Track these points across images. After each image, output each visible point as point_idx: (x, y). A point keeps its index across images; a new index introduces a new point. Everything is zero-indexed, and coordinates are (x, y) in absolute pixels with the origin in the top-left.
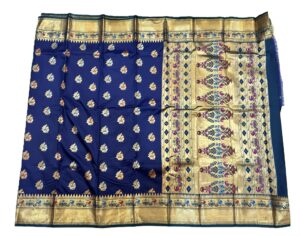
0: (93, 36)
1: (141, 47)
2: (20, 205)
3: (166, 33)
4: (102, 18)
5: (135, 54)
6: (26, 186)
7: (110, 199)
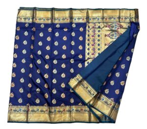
0: (48, 19)
1: (74, 26)
2: (10, 111)
3: (88, 18)
4: (53, 10)
5: (71, 29)
6: (13, 101)
7: (58, 108)
